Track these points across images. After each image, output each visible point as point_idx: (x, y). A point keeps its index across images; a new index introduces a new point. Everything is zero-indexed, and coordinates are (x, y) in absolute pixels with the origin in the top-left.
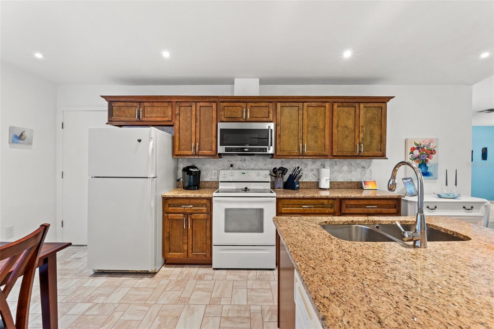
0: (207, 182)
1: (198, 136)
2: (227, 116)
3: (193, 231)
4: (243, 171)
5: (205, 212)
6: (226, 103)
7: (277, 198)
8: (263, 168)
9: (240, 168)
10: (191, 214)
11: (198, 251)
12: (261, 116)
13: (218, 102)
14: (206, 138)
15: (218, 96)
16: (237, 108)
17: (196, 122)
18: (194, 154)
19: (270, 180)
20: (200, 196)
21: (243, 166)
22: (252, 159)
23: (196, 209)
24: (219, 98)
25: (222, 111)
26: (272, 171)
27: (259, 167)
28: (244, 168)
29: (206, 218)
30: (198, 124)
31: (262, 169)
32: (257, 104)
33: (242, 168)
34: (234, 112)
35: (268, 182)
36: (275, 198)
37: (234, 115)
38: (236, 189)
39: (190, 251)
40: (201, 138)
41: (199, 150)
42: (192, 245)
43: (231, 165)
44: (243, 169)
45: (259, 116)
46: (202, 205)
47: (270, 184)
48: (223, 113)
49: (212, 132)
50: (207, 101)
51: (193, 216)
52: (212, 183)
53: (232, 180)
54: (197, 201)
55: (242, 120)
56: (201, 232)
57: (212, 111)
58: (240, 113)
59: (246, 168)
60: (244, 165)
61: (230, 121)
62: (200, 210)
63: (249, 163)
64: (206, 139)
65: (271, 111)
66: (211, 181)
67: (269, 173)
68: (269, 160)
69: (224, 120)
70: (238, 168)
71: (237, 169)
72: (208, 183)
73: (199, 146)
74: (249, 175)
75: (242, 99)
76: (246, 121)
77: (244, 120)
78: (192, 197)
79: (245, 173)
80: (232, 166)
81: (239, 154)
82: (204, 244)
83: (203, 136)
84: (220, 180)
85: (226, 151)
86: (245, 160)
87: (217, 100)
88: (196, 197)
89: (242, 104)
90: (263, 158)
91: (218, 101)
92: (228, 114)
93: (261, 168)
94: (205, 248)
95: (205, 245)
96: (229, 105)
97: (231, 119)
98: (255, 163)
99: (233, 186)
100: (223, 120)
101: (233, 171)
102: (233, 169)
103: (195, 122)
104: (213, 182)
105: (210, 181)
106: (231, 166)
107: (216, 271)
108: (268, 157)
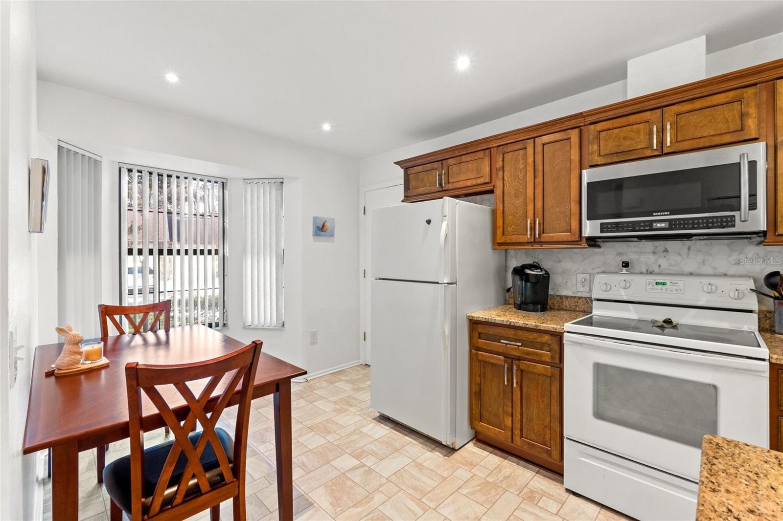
0: (567, 297)
1: (539, 204)
2: (607, 152)
3: (523, 394)
4: (660, 279)
5: (548, 362)
6: (602, 123)
7: (771, 363)
8: (729, 273)
9: (651, 269)
10: (519, 359)
11: (534, 437)
12: (712, 133)
13: (585, 125)
14: (557, 207)
15: (581, 113)
16: (635, 126)
17: (535, 177)
18: (533, 241)
19: (755, 306)
20: (536, 326)
21: (659, 266)
22: (689, 248)
23: (529, 351)
24: (584, 117)
25: (592, 143)
26: (762, 281)
27: (715, 268)
28: (664, 272)
29: (550, 375)
30: (539, 180)
31: (725, 275)
32: (698, 104)
33: (656, 269)
34: (624, 138)
35: (751, 311)
36: (767, 364)
37: (626, 145)
38: (639, 320)
39: (517, 432)
40: (545, 208)
41: (543, 231)
42: (522, 422)
43: (623, 262)
44: (660, 274)
45: (705, 134)
46: (542, 346)
47: (755, 316)
48: (595, 147)
49: (570, 194)
50: (557, 130)
51: (524, 364)
52: (576, 300)
53: (625, 298)
54: (532, 336)
55: (648, 153)
56: (540, 400)
57: (568, 149)
58: (642, 137)
59: (668, 272)
60: (663, 262)
61: (614, 161)
62: (537, 354)
63: (678, 258)
64: (557, 209)
65: (753, 111)
66: (575, 297)
67: (753, 288)
68: (752, 250)
69: (599, 163)
70: (644, 270)
71: (641, 273)
72: (569, 299)
73: (542, 224)
74: (677, 288)
75: (647, 103)
76: (662, 153)
77: (657, 153)
78: (519, 327)
79: (664, 284)
80: (626, 265)
81: (641, 238)
82: (545, 427)
83: (549, 202)
84: (594, 296)
85: (602, 232)
86: (666, 251)
87: (580, 122)
88: (528, 326)
89: (647, 115)
90: (728, 245)
91: (583, 124)
92: (608, 146)
93: (722, 270)
94: (548, 437)
95: (548, 432)
96: (611, 127)
97: (616, 156)
98: (700, 258)
99: (631, 313)
100: (596, 163)
101: (629, 278)
102: (631, 273)
103: (533, 176)
104: (580, 298)
105: (572, 297)
106: (623, 266)
107: (572, 496)
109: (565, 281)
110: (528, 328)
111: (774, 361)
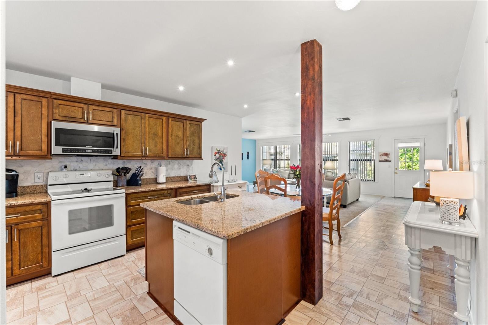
0: (28, 187)
1: (18, 133)
2: (63, 115)
3: (21, 244)
4: (81, 172)
5: (40, 219)
6: (61, 101)
8: (104, 169)
9: (75, 169)
10: (17, 224)
11: (30, 264)
12: (104, 120)
13: (50, 98)
14: (32, 136)
15: (51, 92)
16: (77, 108)
17: (15, 117)
18: (13, 154)
19: (112, 179)
20: (32, 202)
21: (79, 167)
22: (91, 160)
23: (26, 217)
24: (51, 94)
25: (56, 109)
26: (115, 170)
27: (99, 167)
28: (81, 169)
29: (41, 225)
30: (18, 119)
31: (103, 169)
32: (100, 108)
33: (78, 168)
34: (72, 111)
35: (110, 181)
37: (72, 115)
38: (72, 191)
39: (16, 268)
40: (23, 135)
41: (21, 149)
42: (20, 259)
43: (64, 166)
44: (79, 170)
45: (102, 120)
46: (35, 212)
47: (112, 183)
48: (57, 111)
49: (41, 131)
50: (33, 94)
51: (20, 227)
52: (35, 187)
53: (66, 183)
54: (28, 209)
55: (82, 121)
56: (34, 241)
57: (40, 107)
58: (80, 114)
59: (83, 169)
60: (81, 165)
61: (67, 120)
62: (32, 217)
63: (87, 164)
64: (32, 138)
65: (115, 117)
66: (34, 186)
67: (112, 173)
68: (110, 161)
69: (59, 119)
70: (73, 169)
71: (71, 171)
72: (29, 187)
73: (21, 145)
74: (88, 175)
75: (82, 101)
76: (88, 123)
77: (85, 122)
78: (19, 205)
79: (83, 174)
80: (66, 167)
81: (78, 155)
82: (38, 254)
83: (26, 133)
84: (49, 183)
85: (63, 152)
86: (82, 161)
88: (26, 203)
89: (82, 105)
90: (103, 159)
91: (50, 97)
92: (65, 113)
93: (101, 168)
94: (40, 258)
95: (40, 256)
96: (66, 104)
97: (68, 118)
98: (94, 164)
99: (69, 188)
100: (57, 119)
101: (67, 173)
102: (68, 171)
103: (13, 116)
104: (37, 186)
105: (32, 186)
106: (64, 168)
107: (58, 277)
108: (110, 158)
109: (26, 178)
110: (27, 204)
111: (126, 193)
